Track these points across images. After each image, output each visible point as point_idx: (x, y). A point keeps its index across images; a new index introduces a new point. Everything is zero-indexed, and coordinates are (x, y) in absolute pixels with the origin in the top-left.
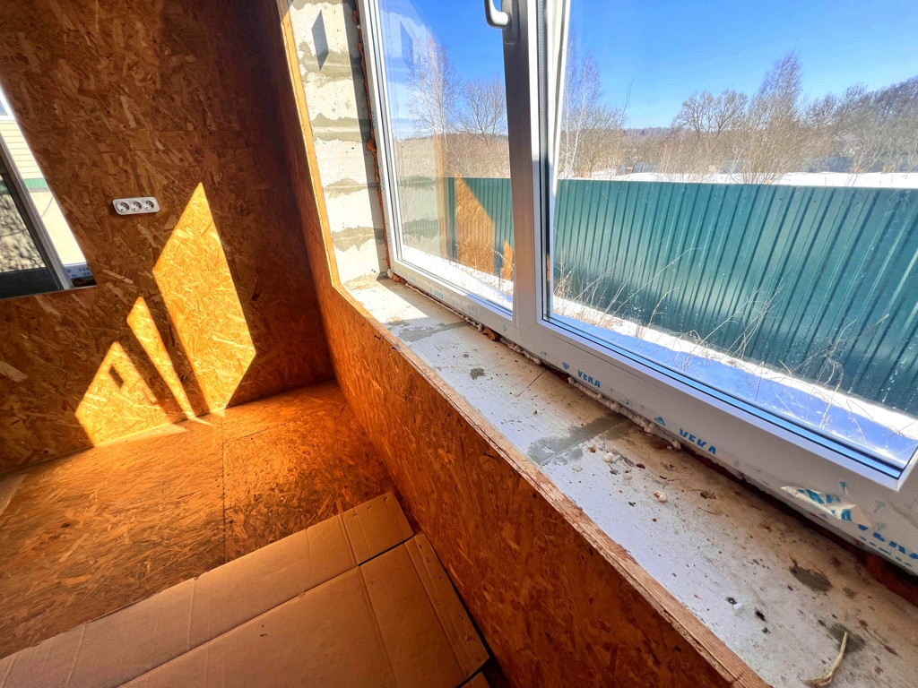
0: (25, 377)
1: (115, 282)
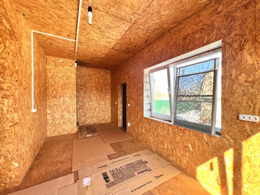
0: (192, 151)
1: (227, 139)
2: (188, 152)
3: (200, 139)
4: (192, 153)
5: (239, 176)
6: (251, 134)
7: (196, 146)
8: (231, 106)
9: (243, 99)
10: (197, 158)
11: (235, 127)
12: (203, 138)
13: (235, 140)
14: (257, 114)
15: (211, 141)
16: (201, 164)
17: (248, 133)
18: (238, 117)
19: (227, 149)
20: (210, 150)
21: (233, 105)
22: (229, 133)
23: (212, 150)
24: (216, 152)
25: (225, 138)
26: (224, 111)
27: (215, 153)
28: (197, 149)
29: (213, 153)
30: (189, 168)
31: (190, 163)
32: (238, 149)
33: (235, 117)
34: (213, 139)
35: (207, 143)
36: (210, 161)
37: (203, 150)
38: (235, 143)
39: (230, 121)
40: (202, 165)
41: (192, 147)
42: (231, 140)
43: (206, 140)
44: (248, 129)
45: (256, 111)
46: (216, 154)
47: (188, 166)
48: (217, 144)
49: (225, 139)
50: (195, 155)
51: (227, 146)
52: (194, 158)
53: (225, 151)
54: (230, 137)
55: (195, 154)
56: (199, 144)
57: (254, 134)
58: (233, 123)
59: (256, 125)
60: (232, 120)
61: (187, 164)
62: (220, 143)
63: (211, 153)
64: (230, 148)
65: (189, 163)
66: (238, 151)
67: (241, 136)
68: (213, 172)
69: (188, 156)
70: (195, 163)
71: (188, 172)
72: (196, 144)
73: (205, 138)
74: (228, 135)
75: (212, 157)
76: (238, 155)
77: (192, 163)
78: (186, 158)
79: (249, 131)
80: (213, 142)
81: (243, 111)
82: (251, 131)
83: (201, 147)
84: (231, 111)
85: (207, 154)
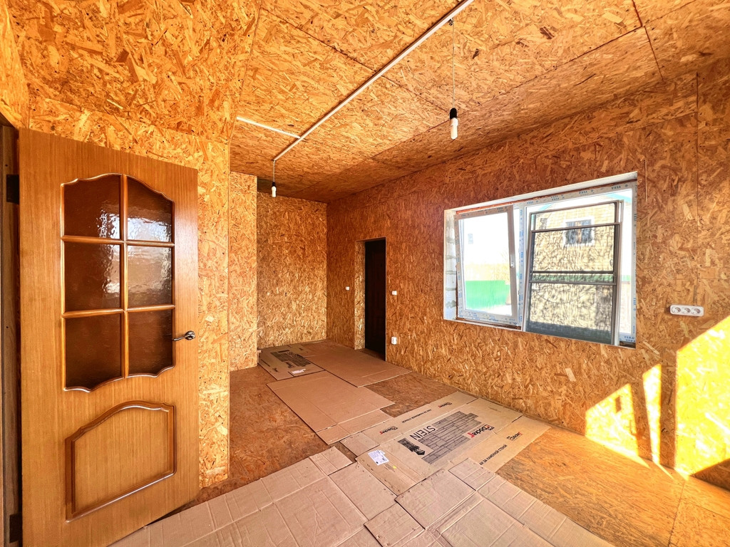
0: (575, 380)
1: (647, 351)
2: (565, 385)
3: (593, 356)
4: (575, 384)
5: (669, 411)
6: (690, 338)
7: (583, 371)
8: (654, 290)
9: (675, 279)
10: (585, 392)
11: (662, 327)
12: (599, 354)
13: (662, 350)
14: (699, 303)
15: (616, 358)
16: (595, 403)
17: (684, 335)
18: (668, 310)
19: (648, 368)
20: (614, 375)
21: (659, 290)
22: (652, 339)
23: (617, 373)
24: (625, 377)
25: (643, 348)
26: (642, 300)
27: (623, 379)
28: (586, 376)
29: (619, 378)
30: (567, 417)
31: (571, 405)
32: (668, 366)
33: (662, 310)
34: (620, 353)
35: (607, 362)
36: (614, 396)
37: (598, 376)
38: (661, 355)
39: (653, 317)
40: (597, 405)
41: (574, 373)
42: (656, 352)
43: (606, 355)
44: (685, 330)
45: (699, 299)
46: (626, 380)
47: (564, 413)
48: (628, 360)
49: (643, 351)
50: (581, 389)
51: (648, 362)
52: (579, 394)
53: (643, 372)
54: (653, 346)
55: (582, 386)
56: (590, 364)
57: (694, 337)
58: (659, 321)
59: (698, 322)
60: (656, 316)
61: (562, 408)
62: (633, 359)
63: (615, 379)
64: (653, 365)
65: (568, 406)
66: (668, 368)
67: (672, 343)
68: (620, 413)
69: (564, 392)
70: (581, 404)
71: (565, 424)
72: (584, 366)
73: (603, 352)
74: (648, 343)
75: (618, 385)
76: (667, 375)
77: (573, 405)
78: (560, 398)
79: (686, 332)
80: (619, 360)
81: (676, 300)
82: (690, 331)
83: (594, 371)
84: (655, 300)
85: (607, 383)
